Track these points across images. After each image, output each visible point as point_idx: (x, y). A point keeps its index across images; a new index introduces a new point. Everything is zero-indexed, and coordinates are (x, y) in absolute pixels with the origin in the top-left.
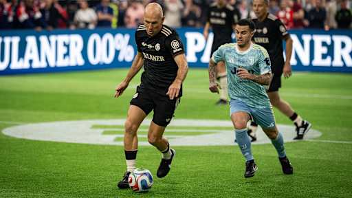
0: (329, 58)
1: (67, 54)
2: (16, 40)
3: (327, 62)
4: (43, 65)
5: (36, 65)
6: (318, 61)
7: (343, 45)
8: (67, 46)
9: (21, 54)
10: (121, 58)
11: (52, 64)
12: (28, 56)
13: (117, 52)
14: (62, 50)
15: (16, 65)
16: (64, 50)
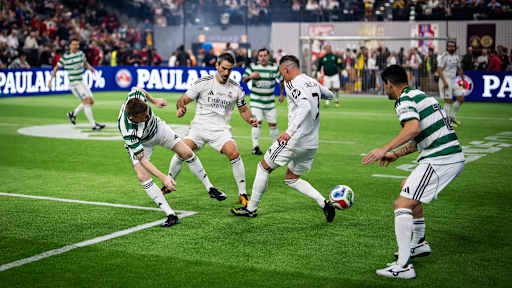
1: (62, 83)
2: (30, 74)
4: (47, 90)
5: (43, 89)
8: (62, 78)
9: (33, 83)
10: (96, 85)
11: (53, 89)
12: (38, 83)
13: (94, 82)
14: (59, 80)
15: (31, 89)
16: (61, 80)
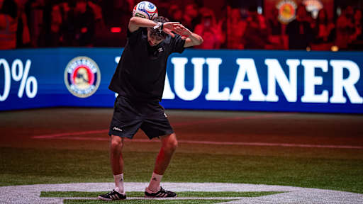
0: (325, 93)
3: (323, 98)
6: (310, 97)
7: (346, 74)
